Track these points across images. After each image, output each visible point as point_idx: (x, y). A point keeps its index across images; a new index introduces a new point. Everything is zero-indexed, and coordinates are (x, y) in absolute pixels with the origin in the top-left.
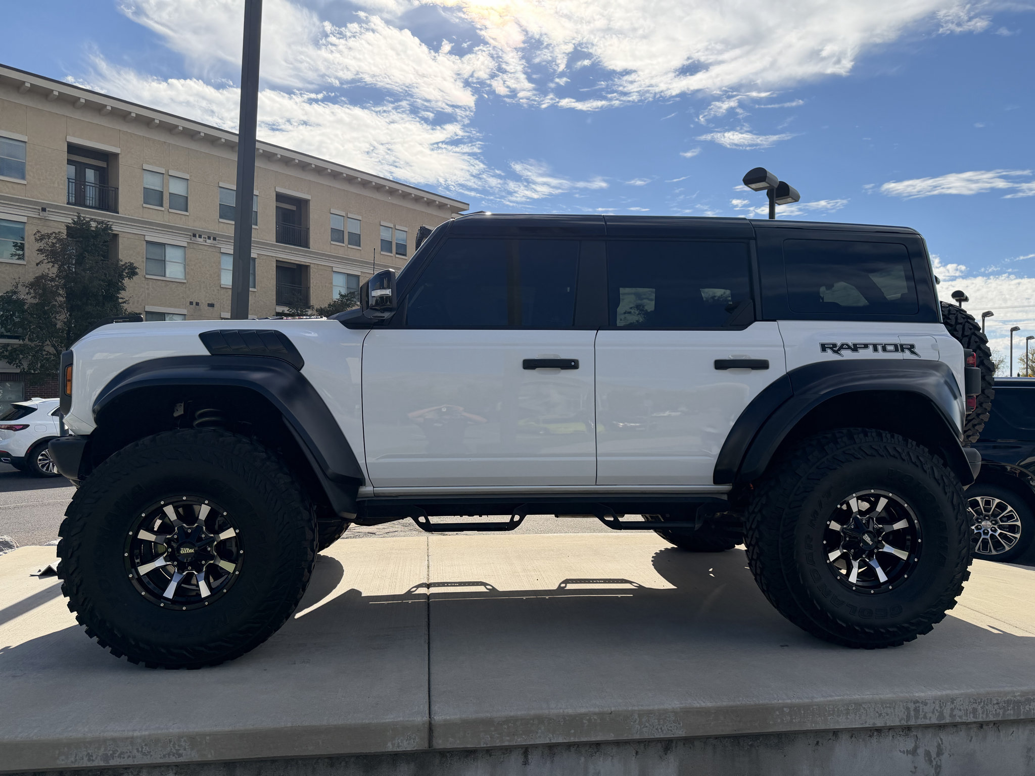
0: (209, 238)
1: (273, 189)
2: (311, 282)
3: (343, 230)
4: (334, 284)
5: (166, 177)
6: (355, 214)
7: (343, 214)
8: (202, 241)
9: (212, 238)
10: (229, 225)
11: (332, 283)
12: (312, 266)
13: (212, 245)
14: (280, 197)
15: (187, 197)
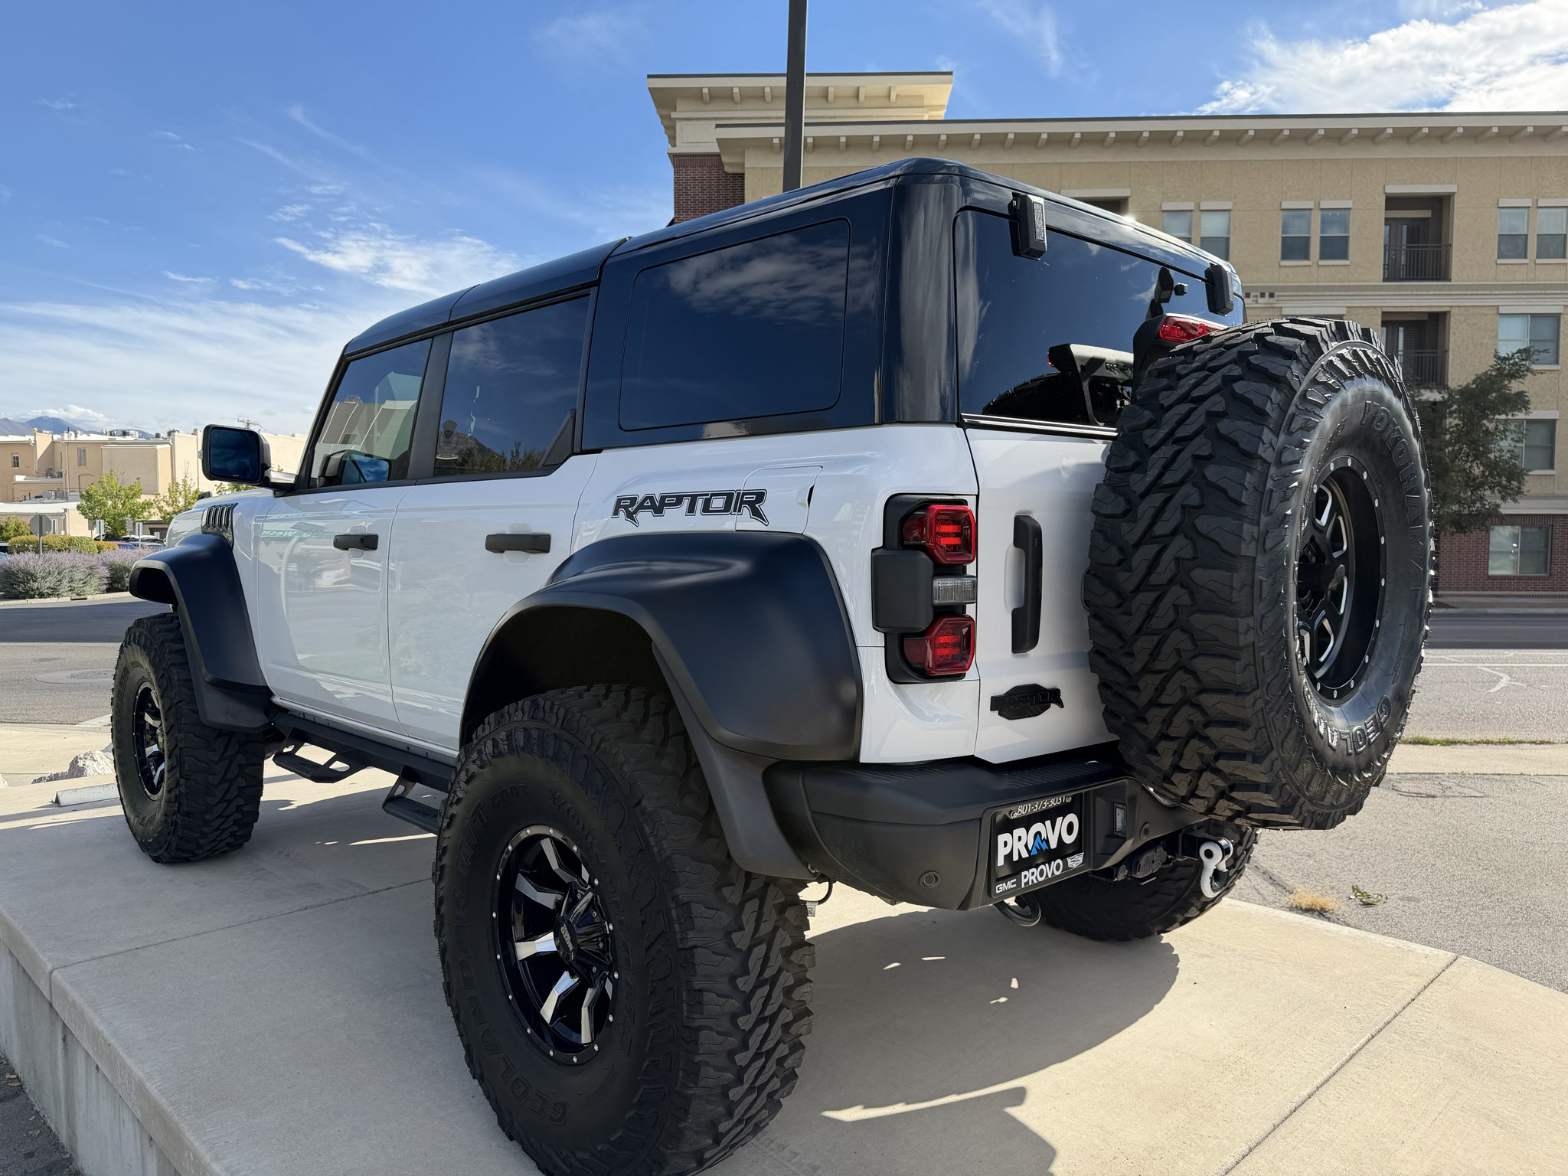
0: (1263, 295)
1: (1380, 190)
2: (1451, 339)
3: (1526, 233)
4: (1500, 337)
5: (1195, 214)
6: (1556, 197)
7: (1528, 202)
8: (1251, 302)
9: (1267, 295)
10: (1297, 269)
11: (1496, 337)
12: (1454, 311)
13: (1268, 306)
14: (1393, 202)
15: (1228, 239)
